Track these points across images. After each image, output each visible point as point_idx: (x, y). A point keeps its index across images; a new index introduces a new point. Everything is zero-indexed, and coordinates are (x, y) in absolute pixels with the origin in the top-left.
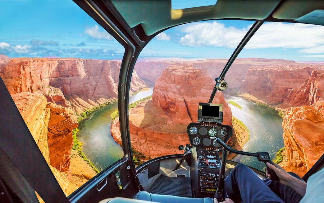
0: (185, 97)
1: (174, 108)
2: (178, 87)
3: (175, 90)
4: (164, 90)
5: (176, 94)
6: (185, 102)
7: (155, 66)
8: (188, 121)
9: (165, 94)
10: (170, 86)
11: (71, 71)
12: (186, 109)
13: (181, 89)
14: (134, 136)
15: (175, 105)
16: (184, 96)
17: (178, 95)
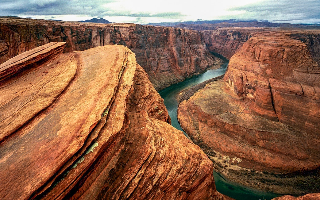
0: (272, 80)
1: (253, 94)
2: (263, 66)
3: (258, 70)
4: (242, 70)
5: (259, 76)
6: (270, 87)
7: (231, 36)
8: (270, 113)
9: (243, 74)
10: (251, 64)
11: (128, 41)
12: (270, 97)
13: (266, 70)
14: (202, 124)
15: (255, 90)
16: (270, 79)
17: (262, 78)
